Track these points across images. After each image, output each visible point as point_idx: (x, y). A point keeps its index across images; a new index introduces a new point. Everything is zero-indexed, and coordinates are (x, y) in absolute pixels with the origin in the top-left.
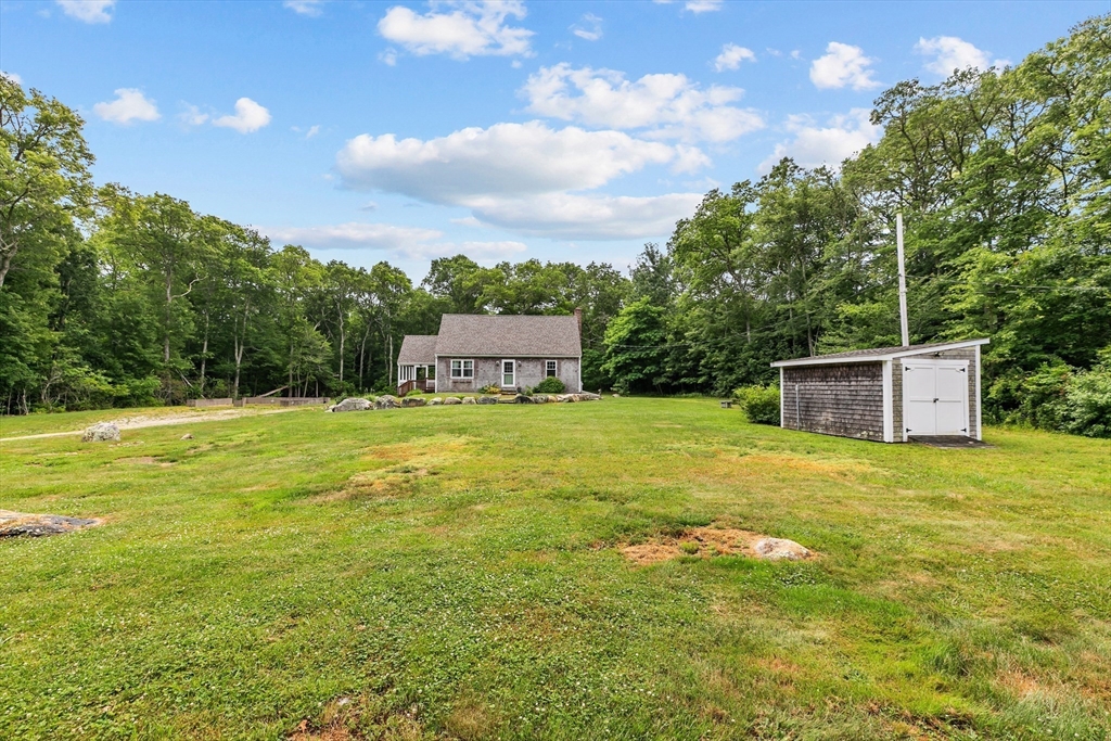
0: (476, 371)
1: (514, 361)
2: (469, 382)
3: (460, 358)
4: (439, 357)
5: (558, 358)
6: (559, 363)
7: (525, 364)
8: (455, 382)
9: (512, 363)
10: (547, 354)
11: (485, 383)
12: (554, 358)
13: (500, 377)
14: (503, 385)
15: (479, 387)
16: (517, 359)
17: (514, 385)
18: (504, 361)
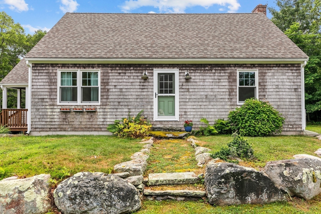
0: (106, 91)
1: (176, 71)
2: (92, 112)
3: (75, 65)
4: (36, 65)
5: (261, 65)
6: (262, 75)
7: (196, 76)
8: (65, 112)
9: (172, 76)
10: (239, 56)
11: (122, 115)
12: (253, 66)
13: (150, 103)
14: (156, 118)
15: (110, 120)
16: (181, 66)
17: (177, 118)
18: (156, 71)
